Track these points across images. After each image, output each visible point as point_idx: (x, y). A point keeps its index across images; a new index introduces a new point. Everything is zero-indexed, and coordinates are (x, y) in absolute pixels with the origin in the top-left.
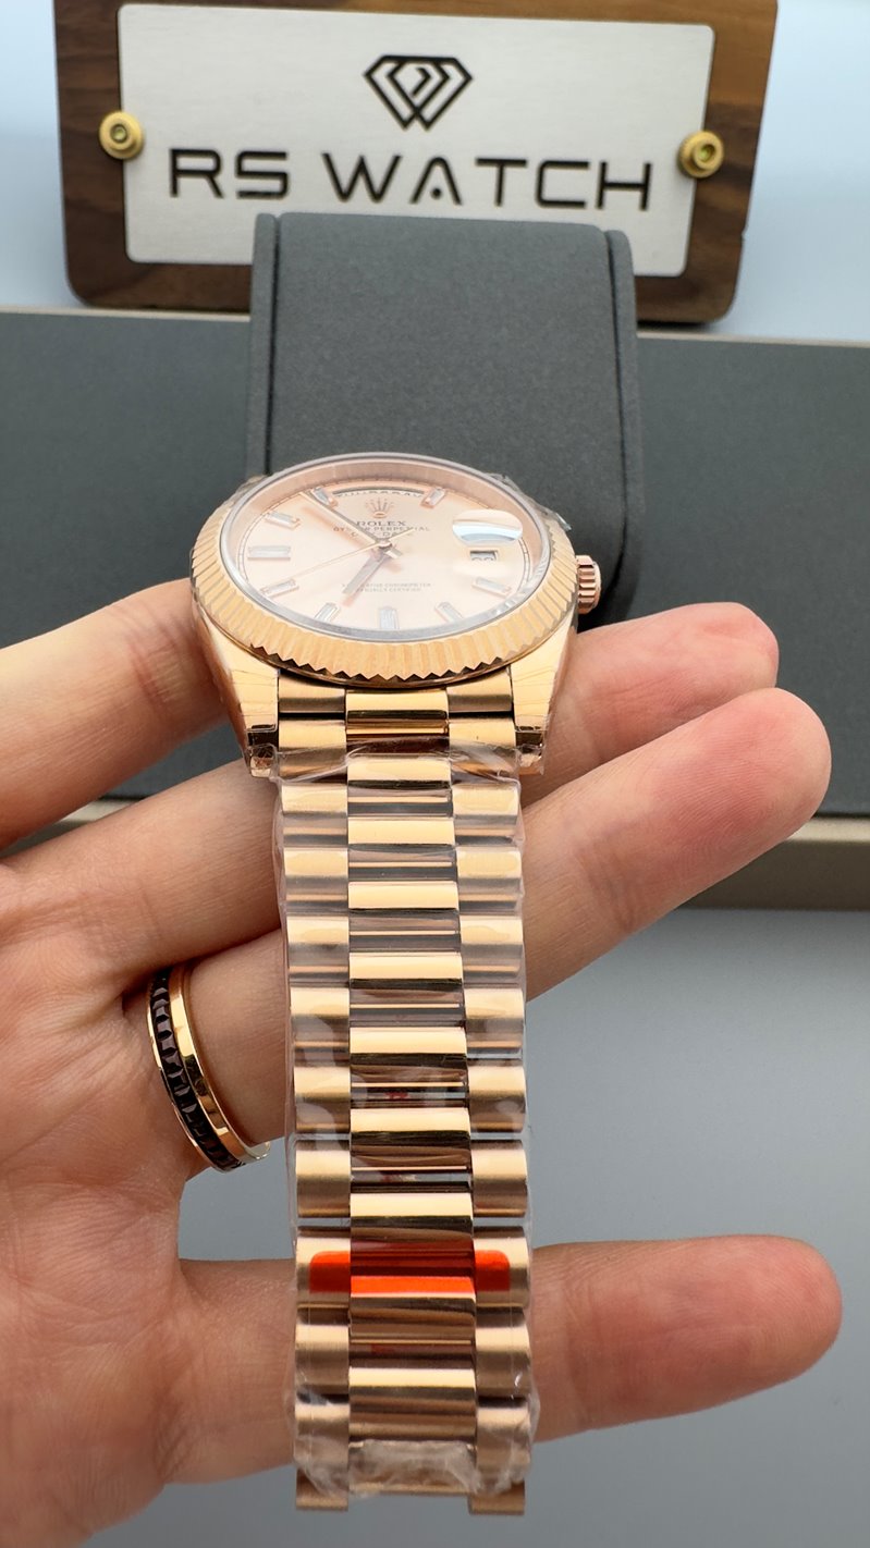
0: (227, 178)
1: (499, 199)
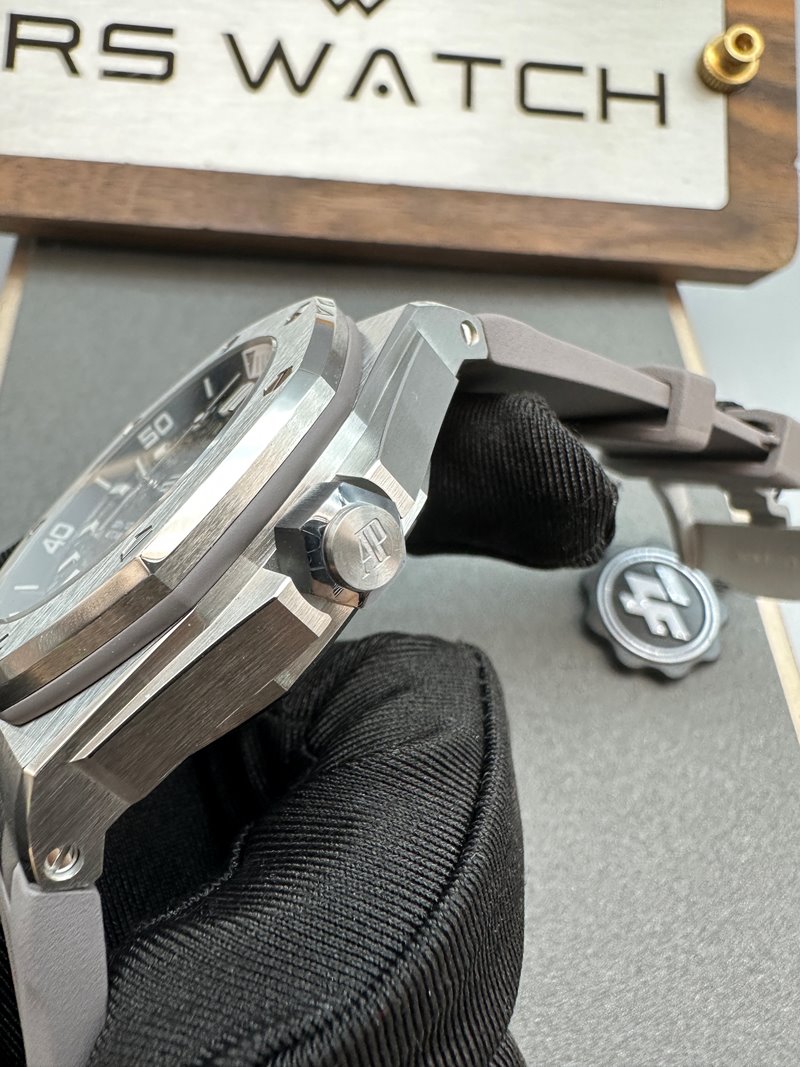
0: (87, 55)
1: (468, 102)
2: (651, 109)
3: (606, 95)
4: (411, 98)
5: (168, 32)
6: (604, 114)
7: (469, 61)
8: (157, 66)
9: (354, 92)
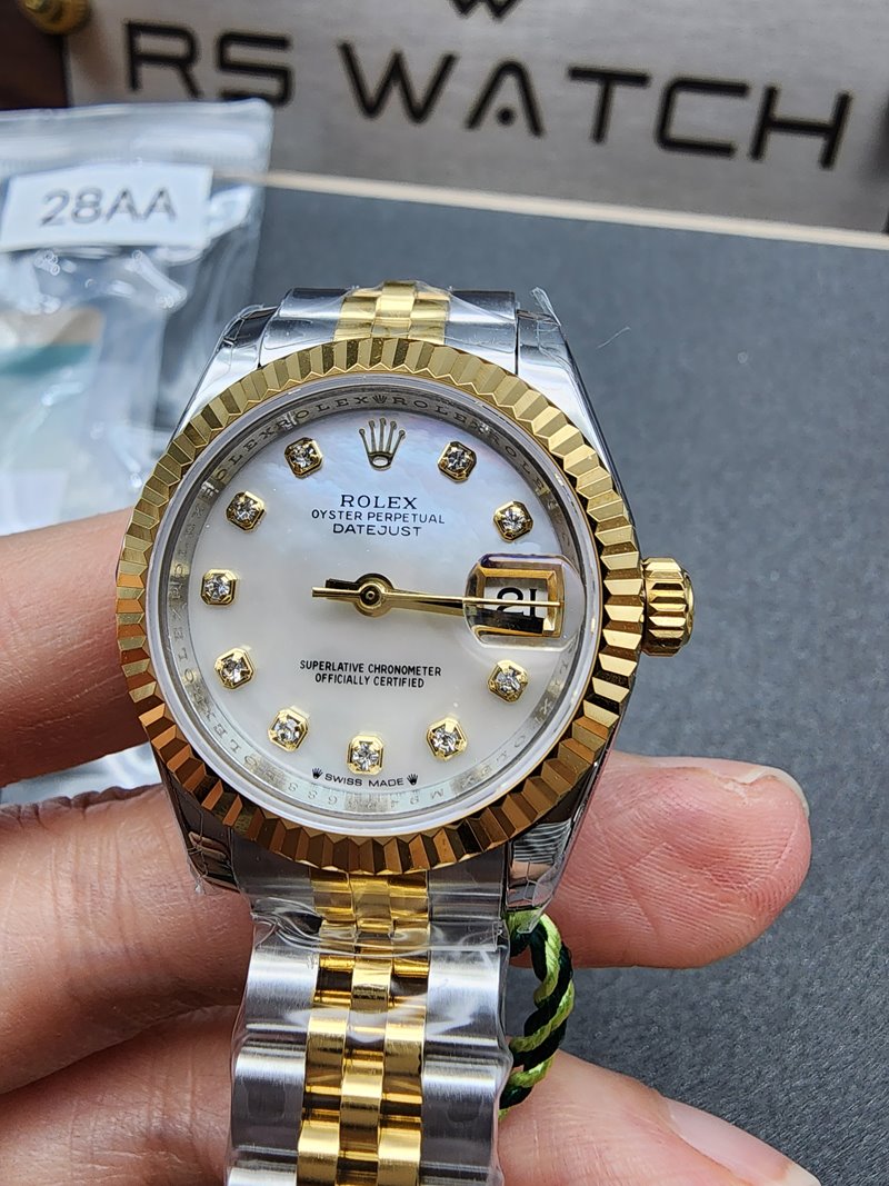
0: (205, 70)
1: (599, 133)
2: (816, 144)
3: (769, 122)
4: (536, 127)
5: (280, 43)
6: (757, 151)
7: (609, 79)
8: (273, 85)
9: (475, 120)
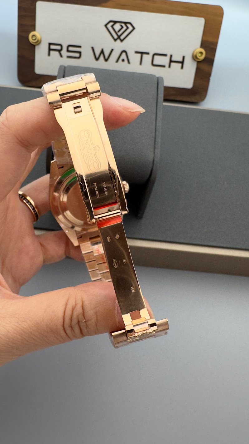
0: (64, 52)
1: (141, 63)
2: (180, 65)
3: (171, 61)
4: (129, 62)
5: (80, 47)
6: (170, 66)
7: (142, 53)
8: (77, 55)
9: (117, 61)
